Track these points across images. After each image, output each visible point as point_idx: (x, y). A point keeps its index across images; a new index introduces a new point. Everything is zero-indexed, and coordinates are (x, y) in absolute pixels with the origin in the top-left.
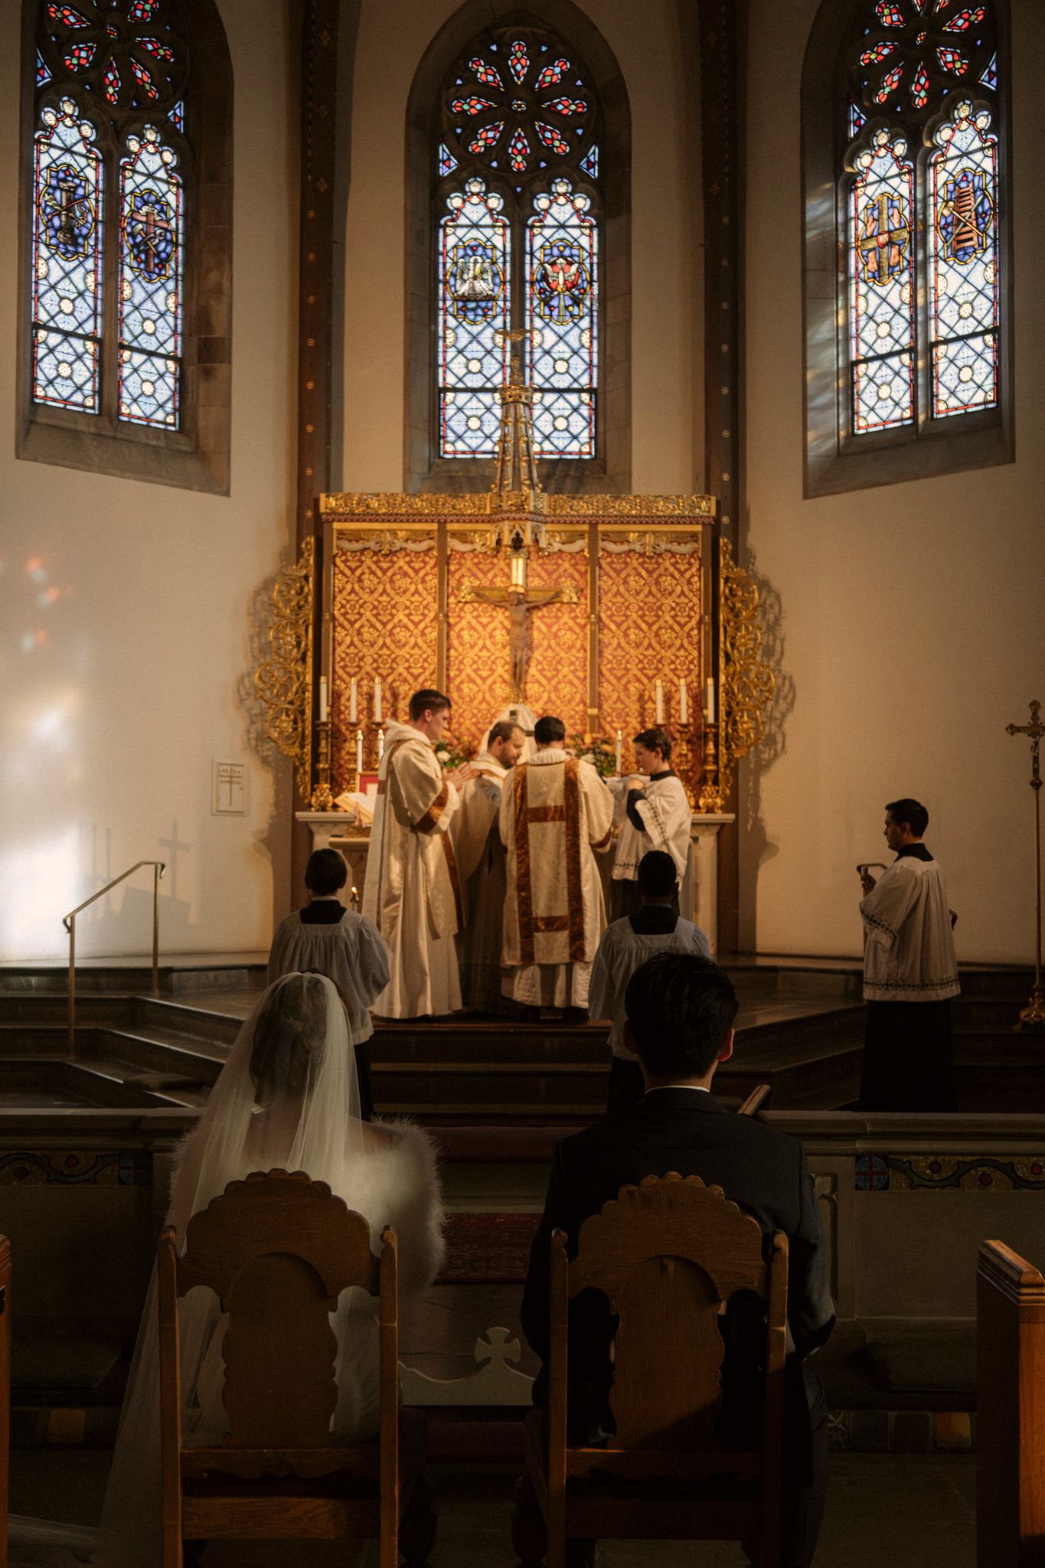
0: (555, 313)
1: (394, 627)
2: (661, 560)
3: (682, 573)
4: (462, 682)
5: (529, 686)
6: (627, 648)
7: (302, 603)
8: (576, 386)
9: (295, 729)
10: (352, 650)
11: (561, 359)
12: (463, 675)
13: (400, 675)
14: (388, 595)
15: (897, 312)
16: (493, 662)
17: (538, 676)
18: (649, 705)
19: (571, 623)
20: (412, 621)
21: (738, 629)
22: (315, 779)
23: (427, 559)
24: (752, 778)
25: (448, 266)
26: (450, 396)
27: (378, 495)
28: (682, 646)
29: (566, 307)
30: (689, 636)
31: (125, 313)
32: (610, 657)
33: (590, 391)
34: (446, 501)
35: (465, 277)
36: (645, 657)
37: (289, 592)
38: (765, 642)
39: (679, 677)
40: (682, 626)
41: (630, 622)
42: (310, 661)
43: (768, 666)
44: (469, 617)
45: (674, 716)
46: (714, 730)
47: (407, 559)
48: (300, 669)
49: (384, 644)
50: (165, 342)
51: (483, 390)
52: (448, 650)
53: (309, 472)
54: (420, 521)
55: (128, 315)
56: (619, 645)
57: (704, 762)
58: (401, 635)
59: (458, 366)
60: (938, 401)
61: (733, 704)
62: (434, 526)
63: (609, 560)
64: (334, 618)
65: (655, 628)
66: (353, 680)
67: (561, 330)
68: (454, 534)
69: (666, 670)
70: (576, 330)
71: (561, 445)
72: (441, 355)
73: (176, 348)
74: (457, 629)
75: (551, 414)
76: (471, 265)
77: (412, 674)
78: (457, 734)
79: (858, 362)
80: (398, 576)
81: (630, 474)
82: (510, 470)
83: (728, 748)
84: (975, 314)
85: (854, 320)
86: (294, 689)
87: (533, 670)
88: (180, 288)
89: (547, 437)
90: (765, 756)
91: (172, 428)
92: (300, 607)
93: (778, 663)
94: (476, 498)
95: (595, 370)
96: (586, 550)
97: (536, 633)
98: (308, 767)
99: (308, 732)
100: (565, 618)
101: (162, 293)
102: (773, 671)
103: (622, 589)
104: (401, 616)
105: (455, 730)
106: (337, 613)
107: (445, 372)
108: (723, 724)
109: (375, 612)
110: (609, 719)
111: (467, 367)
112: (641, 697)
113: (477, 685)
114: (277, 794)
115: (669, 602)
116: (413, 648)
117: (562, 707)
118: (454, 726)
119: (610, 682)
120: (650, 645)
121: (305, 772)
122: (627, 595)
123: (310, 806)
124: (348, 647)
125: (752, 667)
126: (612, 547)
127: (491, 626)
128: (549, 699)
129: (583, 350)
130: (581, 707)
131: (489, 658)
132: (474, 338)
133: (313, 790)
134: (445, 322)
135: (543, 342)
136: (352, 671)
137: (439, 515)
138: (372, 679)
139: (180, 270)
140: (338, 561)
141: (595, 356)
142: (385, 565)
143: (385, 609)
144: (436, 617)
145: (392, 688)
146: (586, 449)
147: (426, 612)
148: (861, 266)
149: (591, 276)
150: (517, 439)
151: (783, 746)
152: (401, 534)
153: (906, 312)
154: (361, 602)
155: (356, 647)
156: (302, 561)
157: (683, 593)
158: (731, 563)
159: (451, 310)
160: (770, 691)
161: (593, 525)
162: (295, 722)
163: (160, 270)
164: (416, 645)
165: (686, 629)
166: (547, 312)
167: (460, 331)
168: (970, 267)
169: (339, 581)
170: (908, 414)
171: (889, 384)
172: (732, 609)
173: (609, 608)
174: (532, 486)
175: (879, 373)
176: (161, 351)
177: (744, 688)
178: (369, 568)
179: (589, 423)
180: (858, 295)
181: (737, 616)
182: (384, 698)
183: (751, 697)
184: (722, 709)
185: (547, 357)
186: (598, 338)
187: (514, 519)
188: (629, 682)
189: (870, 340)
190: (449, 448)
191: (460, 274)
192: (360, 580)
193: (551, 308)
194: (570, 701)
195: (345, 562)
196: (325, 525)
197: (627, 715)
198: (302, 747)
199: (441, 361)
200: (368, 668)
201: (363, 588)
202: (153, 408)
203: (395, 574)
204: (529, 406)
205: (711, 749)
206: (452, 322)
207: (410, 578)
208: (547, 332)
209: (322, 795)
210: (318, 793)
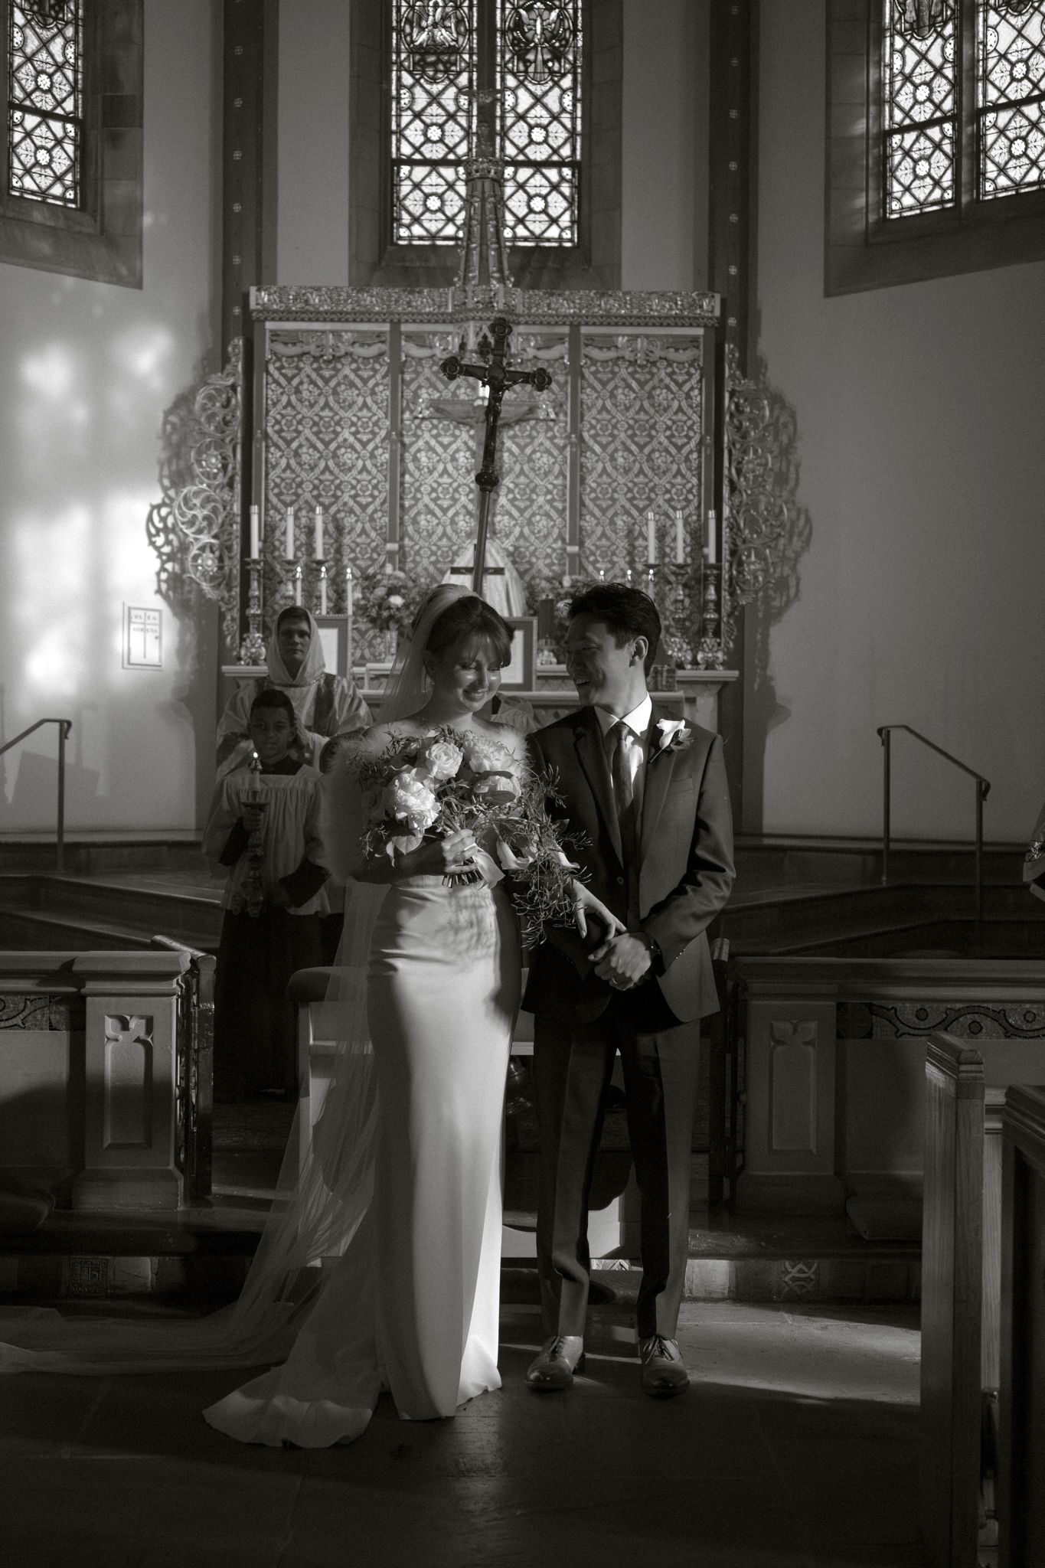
0: (531, 69)
1: (339, 447)
2: (655, 370)
3: (680, 385)
4: (419, 513)
5: (498, 518)
6: (614, 474)
7: (228, 418)
8: (555, 158)
9: (221, 568)
10: (288, 474)
11: (538, 126)
12: (420, 505)
13: (345, 504)
14: (331, 409)
15: (938, 71)
16: (456, 490)
17: (509, 506)
18: (640, 542)
19: (548, 444)
20: (360, 441)
21: (745, 452)
22: (244, 627)
23: (377, 366)
24: (760, 630)
25: (403, 9)
26: (405, 170)
27: (318, 289)
28: (679, 472)
29: (545, 62)
30: (687, 459)
31: (16, 64)
32: (594, 485)
33: (573, 164)
34: (400, 297)
35: (424, 24)
36: (635, 484)
37: (214, 405)
38: (776, 468)
39: (675, 509)
40: (679, 448)
41: (617, 443)
42: (238, 487)
43: (780, 497)
44: (427, 436)
45: (669, 556)
46: (715, 572)
47: (354, 366)
48: (227, 497)
49: (327, 468)
50: (64, 100)
51: (444, 162)
52: (403, 475)
53: (237, 260)
54: (369, 321)
55: (20, 66)
56: (604, 470)
57: (703, 608)
58: (347, 457)
59: (414, 133)
60: (986, 179)
61: (739, 543)
62: (386, 327)
63: (593, 369)
64: (266, 436)
65: (647, 450)
66: (291, 510)
67: (538, 90)
68: (409, 337)
69: (660, 501)
70: (556, 91)
71: (537, 229)
72: (394, 119)
73: (76, 107)
74: (413, 450)
75: (526, 192)
76: (431, 9)
77: (359, 504)
78: (412, 575)
79: (892, 132)
80: (343, 387)
81: (619, 266)
82: (475, 258)
83: (732, 594)
84: (1031, 76)
85: (887, 81)
86: (220, 520)
87: (503, 500)
88: (80, 35)
89: (521, 221)
90: (776, 603)
91: (73, 206)
92: (226, 423)
93: (792, 492)
94: (436, 294)
95: (579, 139)
96: (566, 357)
97: (506, 455)
98: (236, 614)
99: (236, 571)
100: (541, 438)
101: (59, 41)
102: (786, 503)
103: (608, 404)
104: (346, 434)
105: (411, 570)
106: (269, 430)
107: (398, 141)
108: (726, 565)
109: (315, 429)
110: (592, 559)
111: (425, 134)
112: (630, 532)
113: (437, 518)
114: (200, 643)
115: (664, 420)
116: (360, 472)
117: (537, 543)
118: (409, 565)
119: (593, 515)
120: (641, 471)
121: (233, 619)
122: (613, 411)
123: (239, 659)
124: (284, 471)
125: (762, 497)
126: (595, 353)
127: (454, 447)
128: (522, 533)
129: (564, 115)
130: (559, 544)
131: (451, 484)
132: (434, 99)
133: (242, 640)
134: (399, 79)
135: (516, 104)
136: (288, 499)
137: (392, 313)
138: (313, 510)
139: (81, 12)
140: (271, 368)
141: (579, 122)
142: (327, 374)
143: (327, 426)
144: (388, 436)
145: (335, 519)
146: (567, 235)
147: (376, 429)
148: (897, 15)
149: (575, 24)
150: (483, 224)
151: (798, 590)
152: (346, 336)
153: (949, 72)
154: (299, 417)
155: (293, 471)
156: (229, 368)
157: (680, 409)
158: (738, 373)
159: (406, 64)
160: (782, 526)
161: (575, 328)
162: (221, 559)
163: (57, 13)
164: (364, 468)
165: (684, 451)
166: (522, 68)
167: (418, 90)
168: (1025, 18)
169: (271, 392)
170: (949, 195)
171: (928, 159)
172: (739, 428)
173: (593, 427)
174: (502, 280)
175: (917, 146)
176: (59, 111)
177: (752, 523)
178: (308, 376)
179: (571, 204)
180: (893, 50)
181: (744, 436)
182: (326, 532)
183: (759, 533)
184: (726, 547)
185: (522, 123)
186: (583, 100)
187: (481, 319)
188: (616, 514)
189: (907, 105)
190: (404, 232)
191: (416, 20)
192: (297, 391)
193: (527, 63)
194: (546, 537)
195: (279, 369)
196: (257, 325)
197: (614, 554)
198: (229, 588)
199: (394, 127)
200: (307, 496)
201: (301, 401)
202: (49, 181)
203: (339, 384)
204: (499, 182)
205: (711, 593)
206: (407, 79)
207: (357, 388)
208: (521, 92)
209: (253, 645)
210: (248, 643)
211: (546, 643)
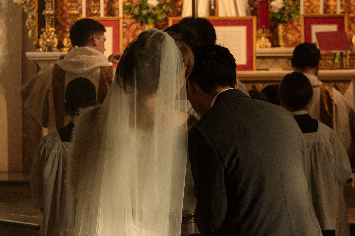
22: (42, 24)
98: (35, 13)
114: (9, 38)
121: (33, 18)
123: (38, 47)
133: (40, 33)
209: (48, 37)
210: (44, 35)
211: (263, 32)
